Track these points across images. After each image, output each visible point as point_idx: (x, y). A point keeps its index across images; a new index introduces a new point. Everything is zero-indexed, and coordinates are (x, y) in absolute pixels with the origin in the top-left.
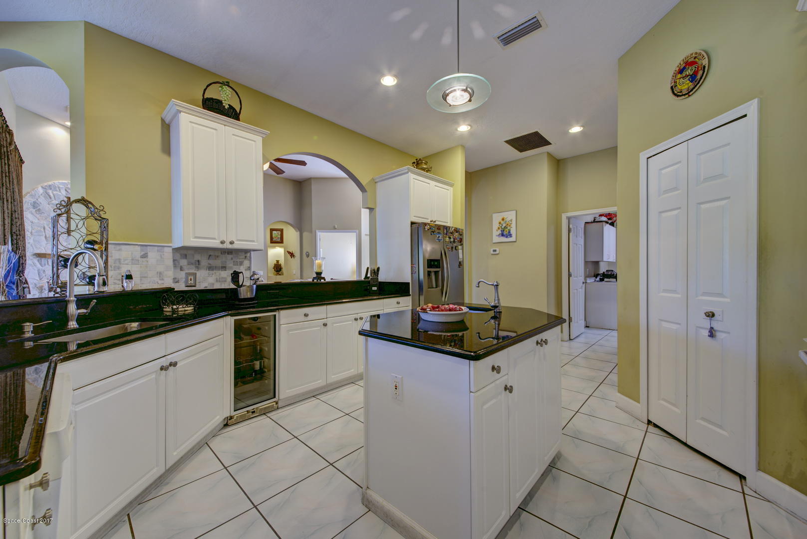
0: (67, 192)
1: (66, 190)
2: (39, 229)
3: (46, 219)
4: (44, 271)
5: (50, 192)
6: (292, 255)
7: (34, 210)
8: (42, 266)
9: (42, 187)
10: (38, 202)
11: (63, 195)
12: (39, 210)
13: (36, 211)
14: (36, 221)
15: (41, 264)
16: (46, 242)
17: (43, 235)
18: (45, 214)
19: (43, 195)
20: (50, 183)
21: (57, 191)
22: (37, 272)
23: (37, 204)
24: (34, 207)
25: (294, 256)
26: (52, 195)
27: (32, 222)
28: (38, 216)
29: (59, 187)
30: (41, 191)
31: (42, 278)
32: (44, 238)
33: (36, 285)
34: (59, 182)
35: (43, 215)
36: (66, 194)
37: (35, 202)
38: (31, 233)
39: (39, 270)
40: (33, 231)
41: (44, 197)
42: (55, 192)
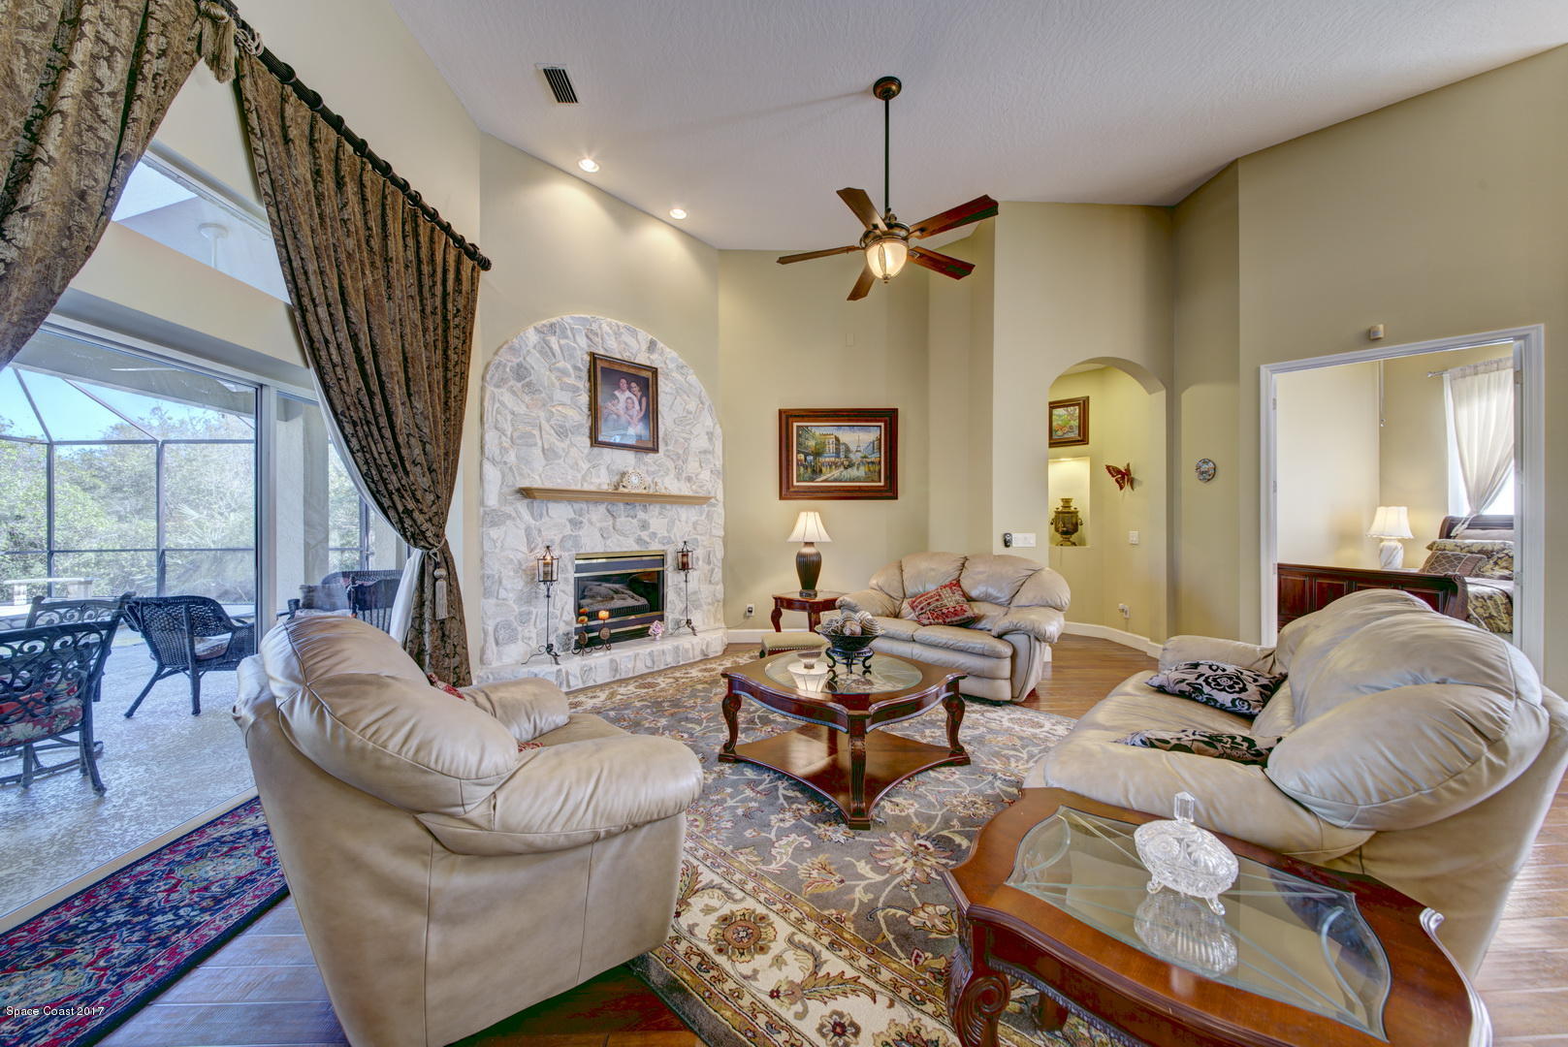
0: (591, 340)
1: (587, 337)
2: (529, 429)
3: (544, 405)
4: (540, 531)
5: (553, 340)
6: (1123, 477)
7: (519, 385)
8: (534, 518)
9: (535, 328)
10: (525, 364)
11: (581, 349)
12: (529, 385)
13: (523, 386)
14: (521, 409)
15: (532, 514)
16: (544, 462)
17: (536, 445)
18: (543, 395)
19: (538, 347)
20: (553, 320)
21: (567, 337)
22: (522, 533)
23: (526, 369)
24: (519, 377)
25: (1132, 482)
26: (556, 347)
27: (513, 413)
28: (527, 399)
29: (572, 329)
30: (532, 337)
31: (535, 548)
32: (537, 452)
33: (520, 564)
34: (572, 318)
35: (536, 396)
36: (589, 346)
37: (520, 366)
38: (512, 438)
39: (528, 531)
40: (515, 435)
41: (540, 352)
42: (562, 342)
